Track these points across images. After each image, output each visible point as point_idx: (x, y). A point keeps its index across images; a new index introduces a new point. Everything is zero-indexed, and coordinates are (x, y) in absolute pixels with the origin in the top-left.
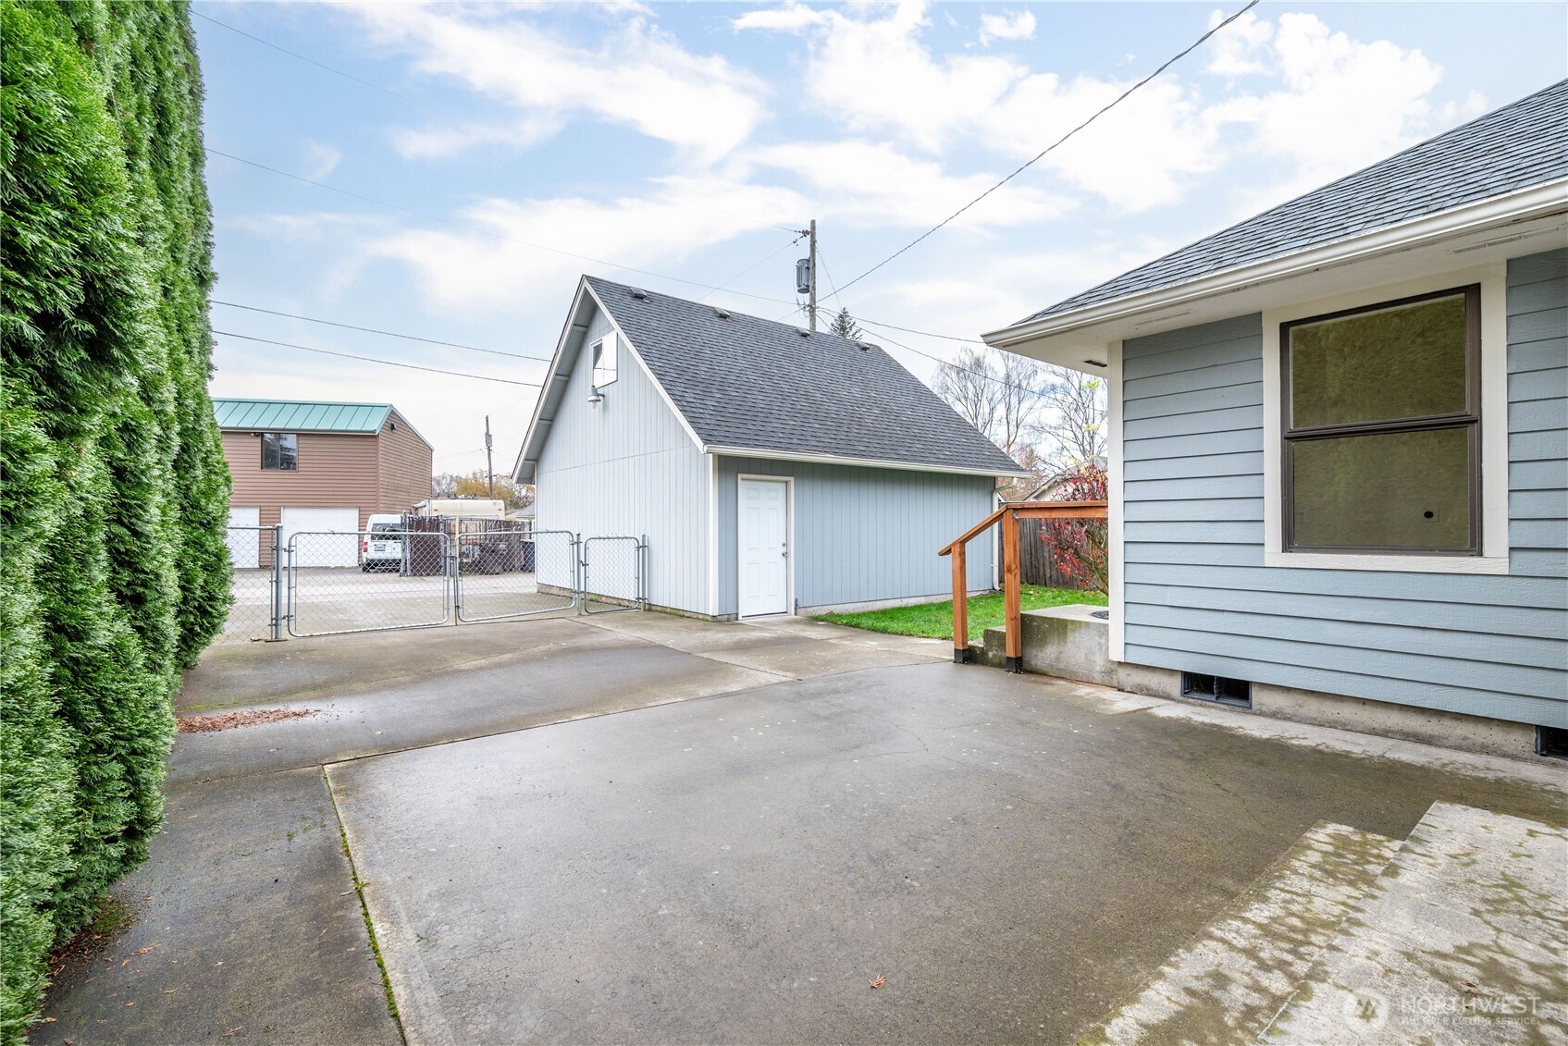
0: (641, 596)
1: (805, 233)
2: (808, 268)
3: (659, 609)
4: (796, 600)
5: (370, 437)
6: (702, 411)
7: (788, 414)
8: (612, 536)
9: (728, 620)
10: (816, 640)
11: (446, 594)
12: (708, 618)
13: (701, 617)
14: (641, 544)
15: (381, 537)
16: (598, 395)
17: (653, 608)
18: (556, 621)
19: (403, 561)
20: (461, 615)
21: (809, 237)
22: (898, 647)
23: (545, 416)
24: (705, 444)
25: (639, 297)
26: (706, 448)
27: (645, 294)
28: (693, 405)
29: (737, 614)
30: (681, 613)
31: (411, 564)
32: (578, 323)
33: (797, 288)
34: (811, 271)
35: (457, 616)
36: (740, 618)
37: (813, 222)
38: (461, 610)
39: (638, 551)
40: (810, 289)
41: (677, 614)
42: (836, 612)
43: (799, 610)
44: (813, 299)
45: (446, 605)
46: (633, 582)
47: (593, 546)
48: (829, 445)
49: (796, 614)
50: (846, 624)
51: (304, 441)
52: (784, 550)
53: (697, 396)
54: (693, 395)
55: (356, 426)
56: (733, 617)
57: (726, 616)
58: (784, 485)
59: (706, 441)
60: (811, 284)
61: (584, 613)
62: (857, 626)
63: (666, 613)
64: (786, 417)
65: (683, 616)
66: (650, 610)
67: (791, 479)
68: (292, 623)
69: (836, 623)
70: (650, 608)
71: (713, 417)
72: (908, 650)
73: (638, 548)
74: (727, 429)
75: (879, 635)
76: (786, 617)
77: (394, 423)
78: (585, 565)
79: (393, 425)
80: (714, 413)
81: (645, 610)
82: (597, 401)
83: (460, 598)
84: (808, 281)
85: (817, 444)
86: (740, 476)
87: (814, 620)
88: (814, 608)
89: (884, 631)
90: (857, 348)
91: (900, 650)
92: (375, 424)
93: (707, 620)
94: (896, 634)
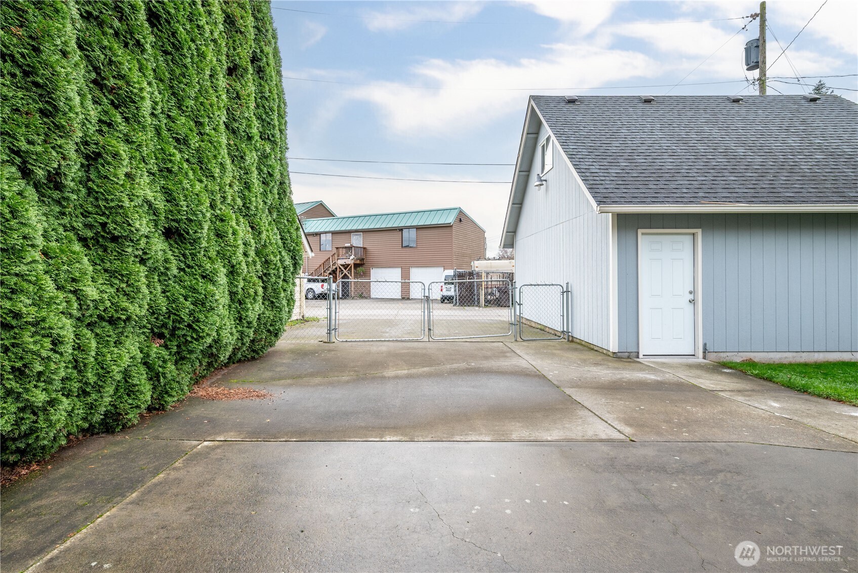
0: (565, 330)
1: (754, 16)
2: (757, 47)
3: (578, 341)
4: (705, 345)
5: (448, 226)
6: (603, 178)
7: (698, 171)
8: (541, 284)
9: (629, 357)
10: (705, 390)
11: (423, 318)
12: (609, 353)
13: (605, 352)
14: (565, 290)
15: (449, 283)
16: (542, 181)
17: (575, 340)
18: (495, 344)
19: (455, 297)
20: (432, 334)
21: (758, 19)
22: (808, 416)
23: (517, 201)
24: (598, 205)
25: (572, 101)
26: (598, 208)
27: (577, 98)
28: (596, 175)
29: (638, 353)
30: (592, 346)
31: (459, 300)
32: (530, 132)
33: (746, 67)
34: (760, 48)
35: (429, 335)
36: (641, 356)
37: (763, 6)
38: (432, 331)
39: (563, 295)
40: (760, 64)
41: (589, 348)
42: (756, 360)
43: (708, 355)
44: (763, 73)
45: (423, 328)
46: (560, 319)
47: (526, 291)
48: (745, 195)
49: (704, 358)
50: (756, 376)
51: (421, 232)
52: (691, 297)
53: (602, 167)
54: (598, 167)
55: (442, 221)
56: (635, 354)
57: (627, 354)
58: (692, 237)
59: (600, 203)
60: (760, 60)
61: (519, 339)
62: (769, 379)
63: (582, 345)
64: (695, 175)
65: (593, 349)
66: (572, 341)
67: (699, 232)
68: (337, 333)
69: (745, 373)
70: (572, 340)
71: (613, 182)
72: (822, 423)
73: (563, 292)
74: (625, 191)
75: (792, 394)
76: (692, 360)
77: (462, 217)
78: (520, 304)
79: (460, 219)
80: (616, 179)
81: (569, 340)
82: (541, 185)
83: (432, 323)
84: (757, 58)
85: (729, 195)
86: (640, 231)
87: (720, 367)
88: (728, 354)
89: (804, 390)
90: (803, 101)
91: (807, 421)
92: (450, 219)
93: (609, 356)
94: (819, 396)
